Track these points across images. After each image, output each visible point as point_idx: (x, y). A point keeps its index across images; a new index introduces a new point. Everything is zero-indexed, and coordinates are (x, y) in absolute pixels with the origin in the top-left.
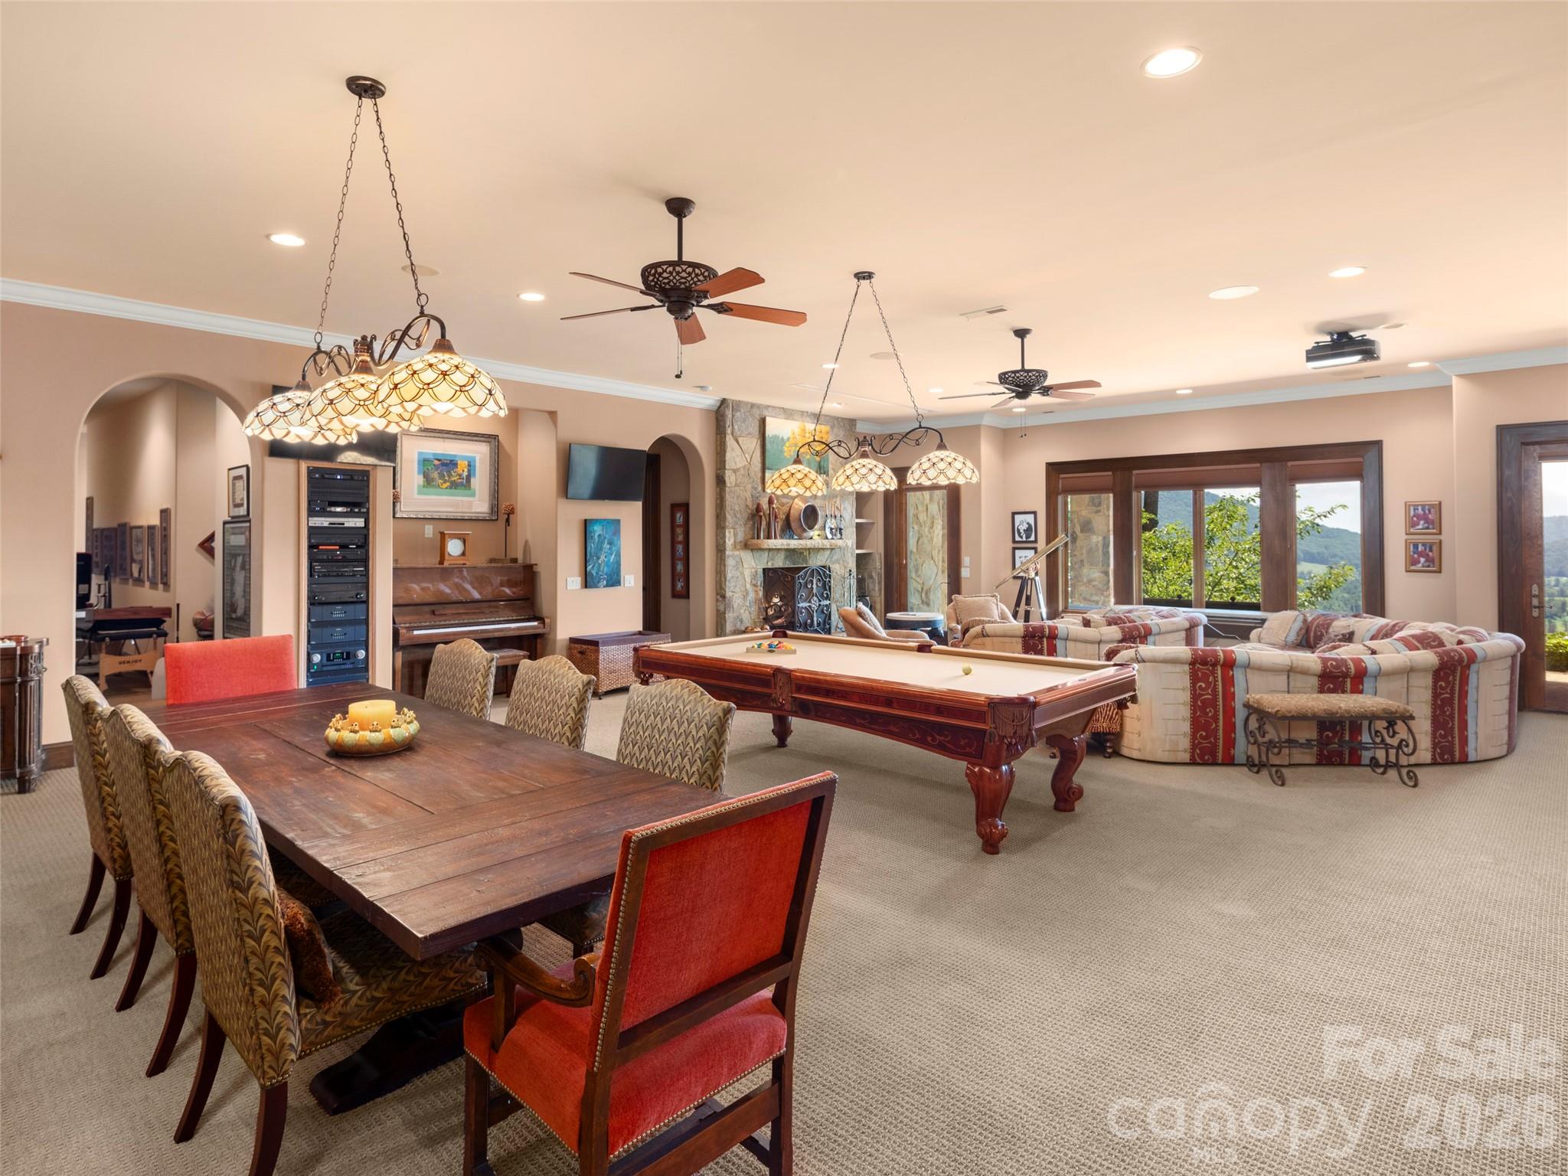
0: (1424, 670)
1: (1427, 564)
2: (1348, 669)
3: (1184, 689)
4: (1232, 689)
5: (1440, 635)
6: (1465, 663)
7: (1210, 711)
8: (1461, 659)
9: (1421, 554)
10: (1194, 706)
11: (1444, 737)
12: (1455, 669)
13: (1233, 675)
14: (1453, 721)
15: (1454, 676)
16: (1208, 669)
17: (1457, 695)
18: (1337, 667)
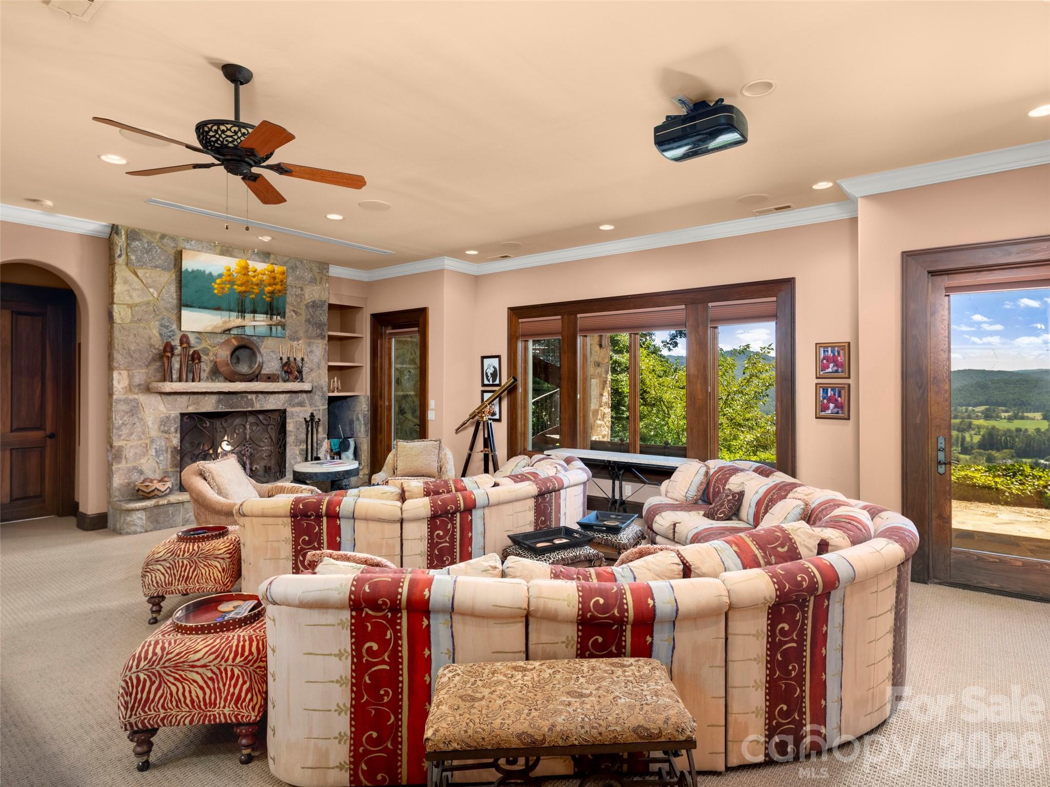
0: (751, 607)
1: (836, 410)
2: (623, 611)
3: (340, 655)
4: (427, 652)
5: (793, 536)
6: (820, 591)
7: (387, 693)
8: (813, 586)
9: (830, 400)
10: (357, 686)
11: (785, 715)
12: (805, 600)
13: (429, 626)
14: (801, 686)
15: (804, 612)
16: (385, 617)
17: (808, 643)
18: (605, 608)
